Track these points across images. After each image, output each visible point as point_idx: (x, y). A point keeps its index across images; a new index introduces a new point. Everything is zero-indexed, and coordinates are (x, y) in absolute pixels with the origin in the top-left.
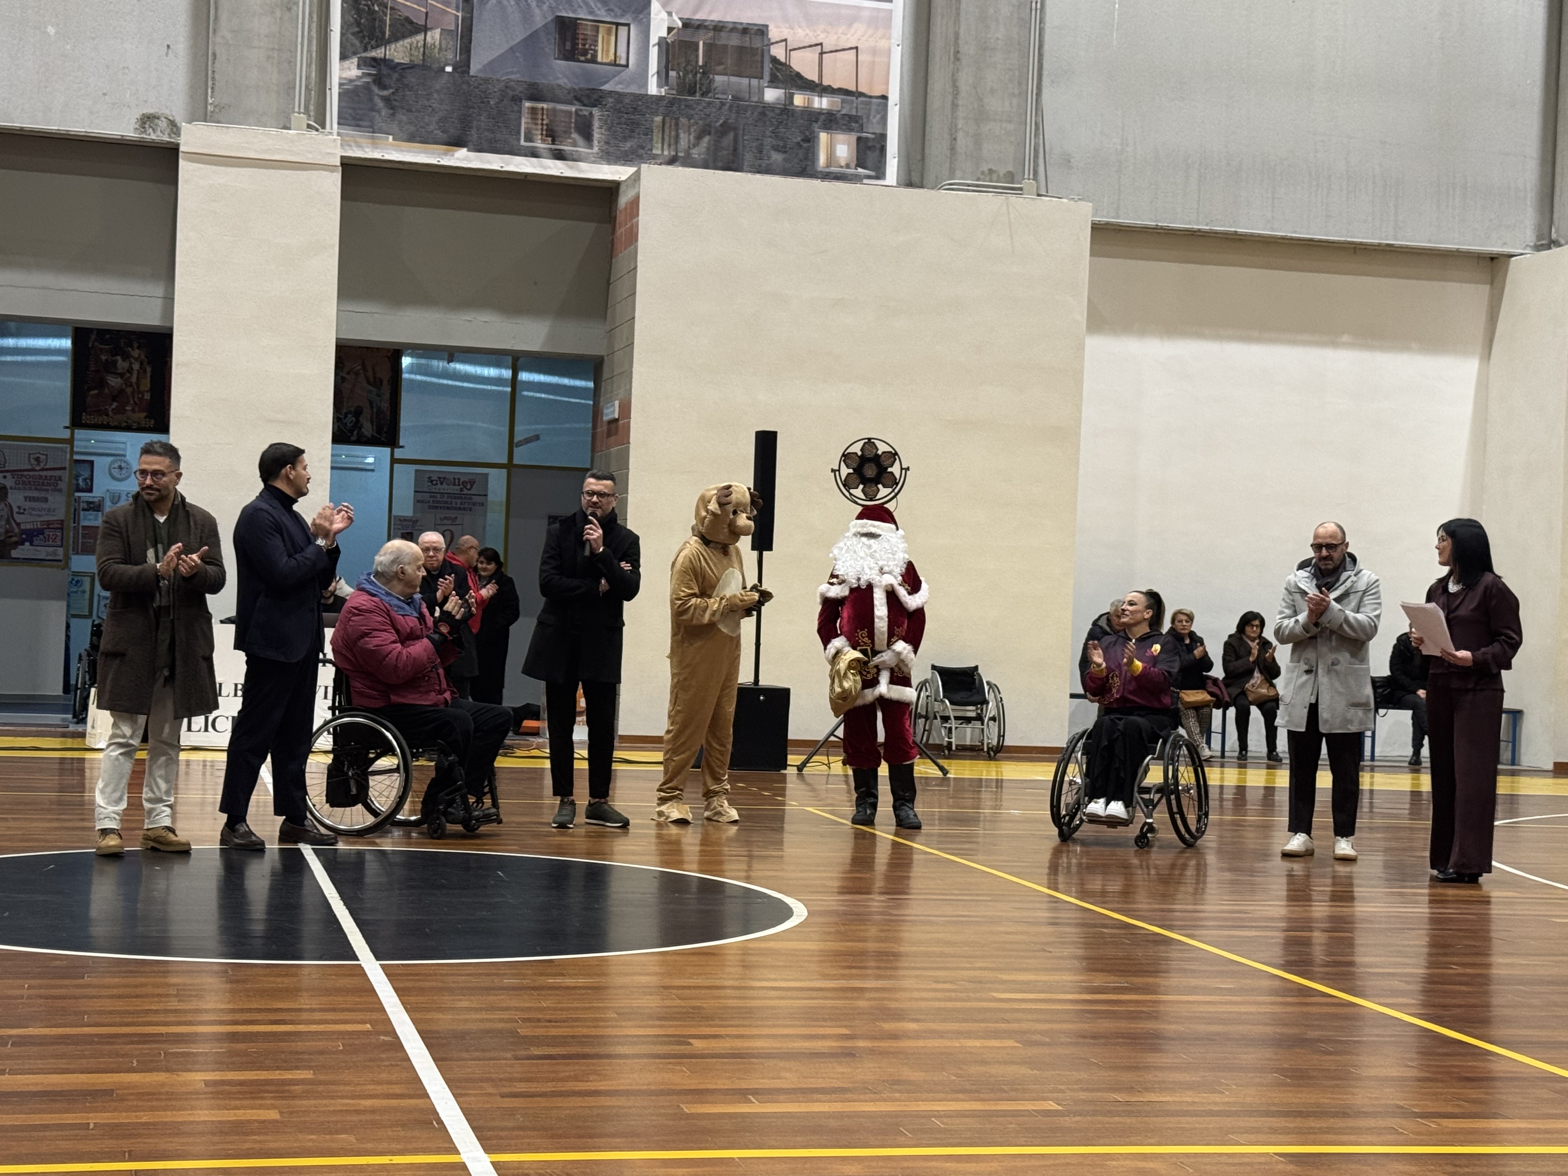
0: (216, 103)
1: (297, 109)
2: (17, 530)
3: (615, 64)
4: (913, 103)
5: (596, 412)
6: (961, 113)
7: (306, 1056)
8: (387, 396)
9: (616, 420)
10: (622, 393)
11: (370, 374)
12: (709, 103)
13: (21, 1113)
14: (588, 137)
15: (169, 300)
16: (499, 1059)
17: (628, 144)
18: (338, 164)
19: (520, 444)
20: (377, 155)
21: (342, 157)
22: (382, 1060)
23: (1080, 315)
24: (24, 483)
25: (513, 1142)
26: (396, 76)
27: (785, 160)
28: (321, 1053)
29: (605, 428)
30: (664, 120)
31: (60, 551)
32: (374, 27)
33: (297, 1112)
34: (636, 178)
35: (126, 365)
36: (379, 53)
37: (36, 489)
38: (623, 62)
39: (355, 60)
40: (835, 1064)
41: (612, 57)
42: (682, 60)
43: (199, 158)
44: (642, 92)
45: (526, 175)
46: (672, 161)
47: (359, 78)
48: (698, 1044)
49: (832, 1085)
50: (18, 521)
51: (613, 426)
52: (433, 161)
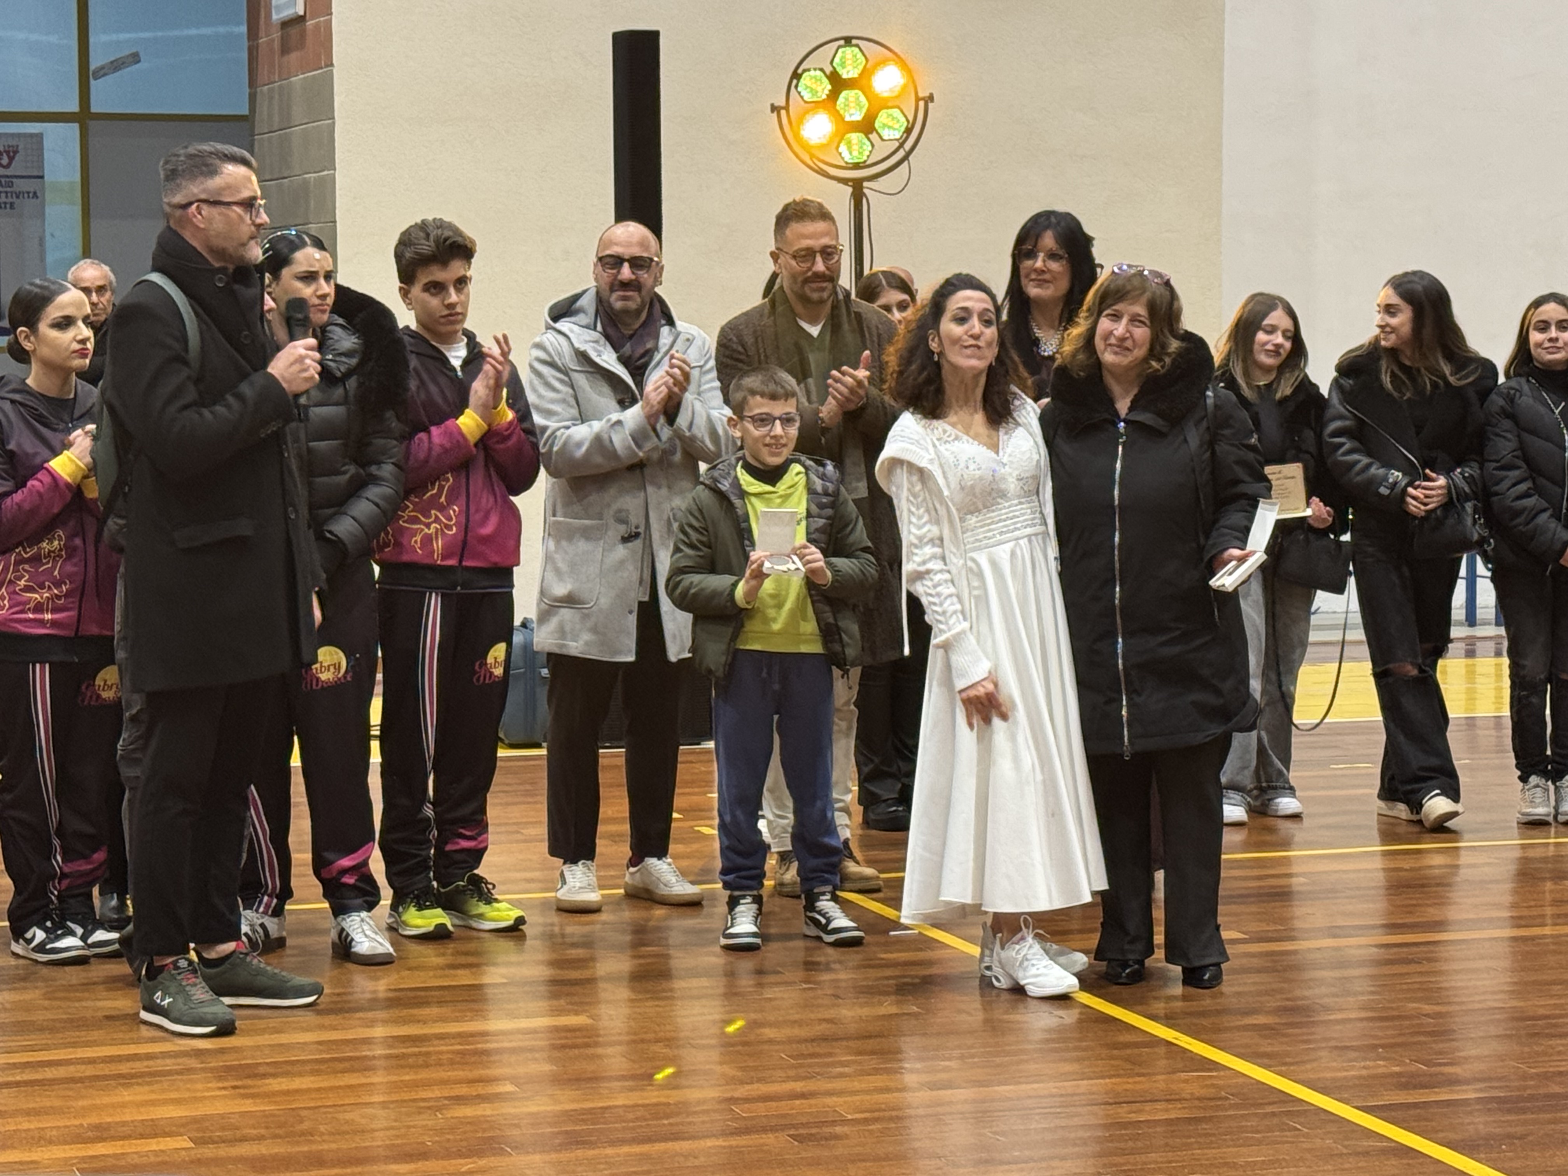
5: (256, 4)
9: (300, 20)
19: (102, 72)
29: (276, 35)
51: (294, 31)
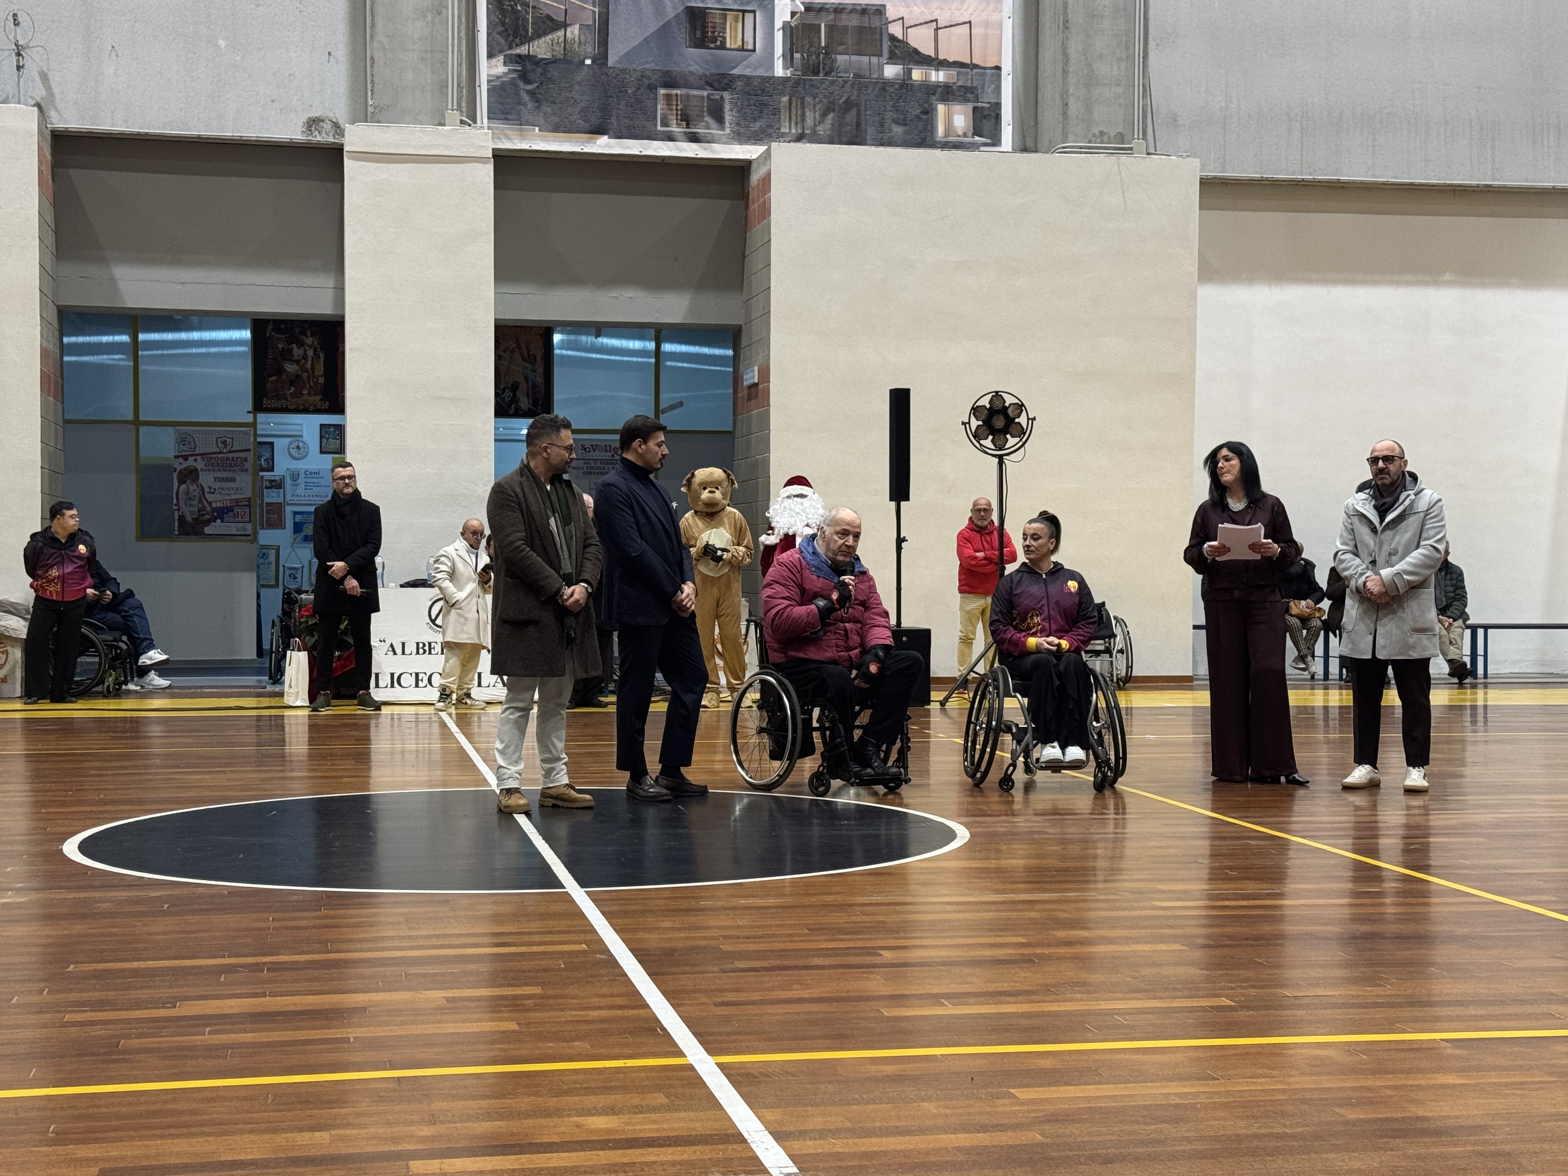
0: (376, 104)
1: (450, 107)
2: (209, 509)
3: (742, 49)
4: (1025, 74)
5: (737, 378)
6: (1072, 79)
7: (532, 974)
8: (541, 371)
9: (756, 385)
10: (760, 359)
11: (525, 351)
12: (832, 82)
13: (286, 1030)
14: (720, 119)
15: (340, 290)
16: (707, 973)
17: (758, 125)
18: (491, 156)
19: (665, 411)
20: (525, 146)
21: (494, 150)
22: (601, 975)
23: (1192, 266)
24: (213, 464)
25: (732, 1046)
26: (539, 70)
27: (905, 132)
28: (546, 970)
29: (746, 392)
30: (790, 100)
31: (249, 526)
32: (517, 25)
33: (533, 1023)
34: (767, 155)
35: (301, 352)
36: (523, 50)
37: (224, 470)
38: (750, 47)
39: (501, 58)
40: (1017, 970)
41: (740, 43)
42: (806, 42)
43: (360, 156)
44: (770, 74)
45: (664, 158)
46: (799, 138)
47: (505, 74)
48: (887, 955)
49: (1017, 989)
50: (209, 500)
51: (753, 390)
52: (577, 149)
